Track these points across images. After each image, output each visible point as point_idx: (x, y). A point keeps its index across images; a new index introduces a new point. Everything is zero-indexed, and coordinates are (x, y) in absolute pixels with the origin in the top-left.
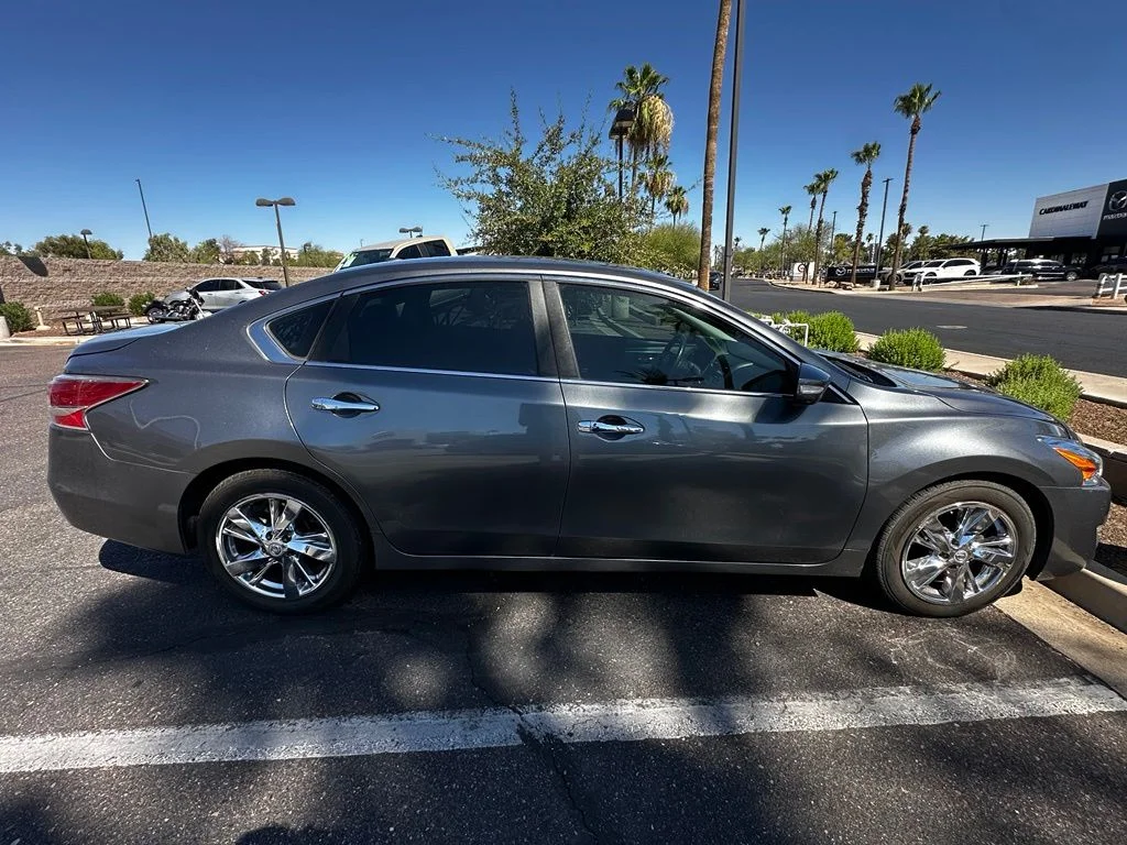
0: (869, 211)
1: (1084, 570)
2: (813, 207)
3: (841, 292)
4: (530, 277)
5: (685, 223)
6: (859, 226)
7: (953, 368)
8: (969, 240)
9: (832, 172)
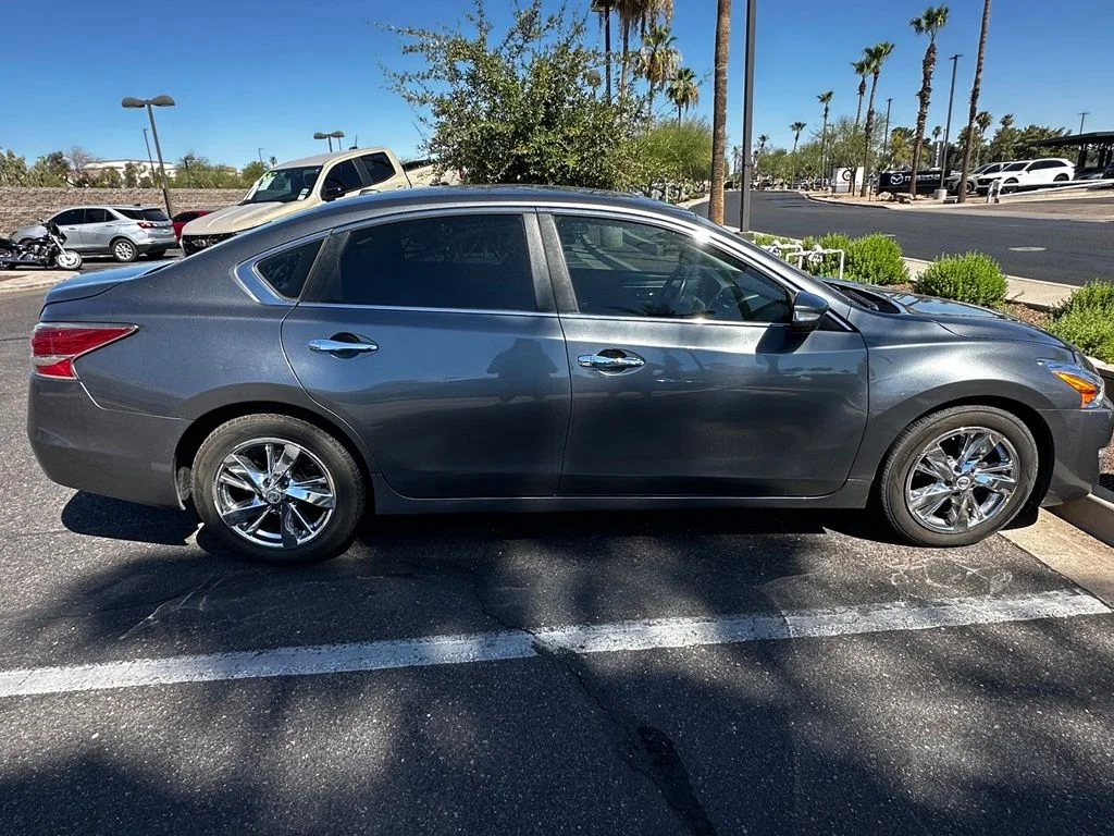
0: (932, 98)
1: (1090, 495)
2: (862, 93)
3: (896, 206)
4: (524, 210)
5: (695, 117)
6: (919, 119)
7: (1017, 300)
8: (1064, 133)
9: (885, 46)
